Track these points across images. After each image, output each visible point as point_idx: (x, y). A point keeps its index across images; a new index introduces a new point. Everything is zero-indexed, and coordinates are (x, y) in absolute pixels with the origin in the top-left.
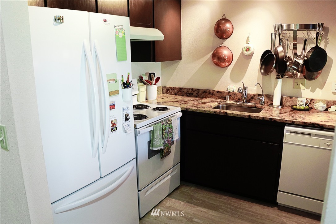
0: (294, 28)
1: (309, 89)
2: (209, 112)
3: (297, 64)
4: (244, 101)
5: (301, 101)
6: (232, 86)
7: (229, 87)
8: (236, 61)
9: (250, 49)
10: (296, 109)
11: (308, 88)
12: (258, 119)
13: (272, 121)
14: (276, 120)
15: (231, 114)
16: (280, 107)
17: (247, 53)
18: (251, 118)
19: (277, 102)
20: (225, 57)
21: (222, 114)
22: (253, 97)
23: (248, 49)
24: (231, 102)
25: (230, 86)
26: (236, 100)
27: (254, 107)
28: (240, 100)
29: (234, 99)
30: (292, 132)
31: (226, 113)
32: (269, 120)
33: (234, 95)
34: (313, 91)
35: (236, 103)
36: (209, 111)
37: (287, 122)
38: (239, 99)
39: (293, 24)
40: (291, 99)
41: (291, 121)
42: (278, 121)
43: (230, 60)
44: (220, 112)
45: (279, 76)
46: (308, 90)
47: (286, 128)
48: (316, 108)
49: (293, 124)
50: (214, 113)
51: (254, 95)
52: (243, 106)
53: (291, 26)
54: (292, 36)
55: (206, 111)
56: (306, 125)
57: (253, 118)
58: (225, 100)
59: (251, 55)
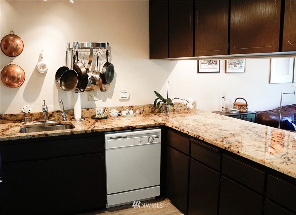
0: (88, 46)
1: (101, 99)
2: (25, 138)
3: (93, 79)
4: (46, 120)
5: (100, 111)
6: (27, 107)
7: (24, 108)
8: (29, 79)
9: (46, 66)
10: (98, 119)
11: (100, 99)
12: (81, 133)
13: (94, 132)
14: (97, 130)
15: (52, 134)
16: (83, 119)
17: (42, 71)
18: (74, 134)
19: (78, 115)
20: (18, 76)
21: (42, 137)
22: (51, 114)
23: (43, 67)
24: (32, 123)
25: (25, 107)
26: (33, 121)
27: (58, 124)
28: (38, 120)
29: (31, 120)
30: (111, 138)
31: (47, 134)
32: (91, 132)
33: (31, 116)
34: (104, 101)
35: (38, 124)
36: (26, 136)
37: (107, 130)
38: (37, 119)
39: (86, 43)
40: (88, 110)
41: (110, 129)
42: (99, 131)
43: (22, 79)
44: (40, 134)
45: (78, 90)
46: (101, 100)
47: (107, 136)
48: (111, 115)
49: (112, 131)
50: (33, 137)
51: (53, 113)
52: (47, 125)
53: (85, 44)
54: (89, 53)
55: (22, 137)
56: (123, 129)
57: (76, 133)
58: (24, 123)
59: (45, 73)
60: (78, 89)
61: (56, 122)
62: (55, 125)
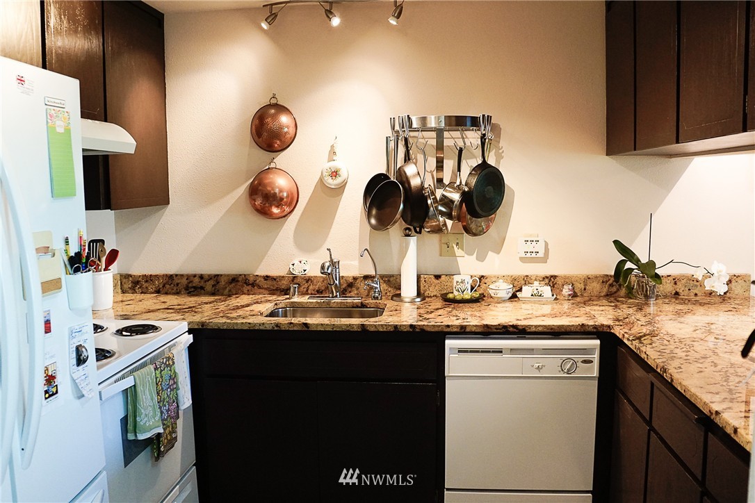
0: (436, 123)
1: (472, 255)
2: (261, 328)
3: (447, 202)
4: (335, 295)
5: (462, 282)
6: (300, 262)
7: (293, 265)
8: (307, 202)
9: (340, 173)
10: (454, 301)
11: (470, 254)
12: (385, 330)
13: (417, 330)
14: (425, 328)
15: (317, 325)
16: (419, 300)
17: (332, 183)
18: (368, 330)
19: (409, 289)
20: (281, 194)
21: (295, 329)
22: (352, 283)
23: (335, 174)
24: (305, 299)
25: (296, 262)
26: (312, 294)
27: (360, 305)
28: (322, 293)
29: (307, 291)
30: (461, 351)
31: (306, 325)
32: (408, 329)
33: (307, 282)
34: (481, 258)
35: (315, 301)
36: (263, 324)
37: (448, 330)
38: (319, 292)
39: (433, 117)
40: (437, 279)
41: (457, 326)
42: (429, 329)
43: (292, 199)
44: (291, 323)
45: (410, 230)
46: (471, 257)
47: (450, 343)
48: (493, 295)
49: (463, 332)
50: (276, 328)
51: (355, 279)
52: (334, 306)
53: (428, 119)
54: (434, 142)
55: (255, 325)
56: (490, 330)
57: (372, 329)
58: (288, 296)
59: (342, 187)
60: (412, 228)
61: (357, 301)
62: (353, 307)
